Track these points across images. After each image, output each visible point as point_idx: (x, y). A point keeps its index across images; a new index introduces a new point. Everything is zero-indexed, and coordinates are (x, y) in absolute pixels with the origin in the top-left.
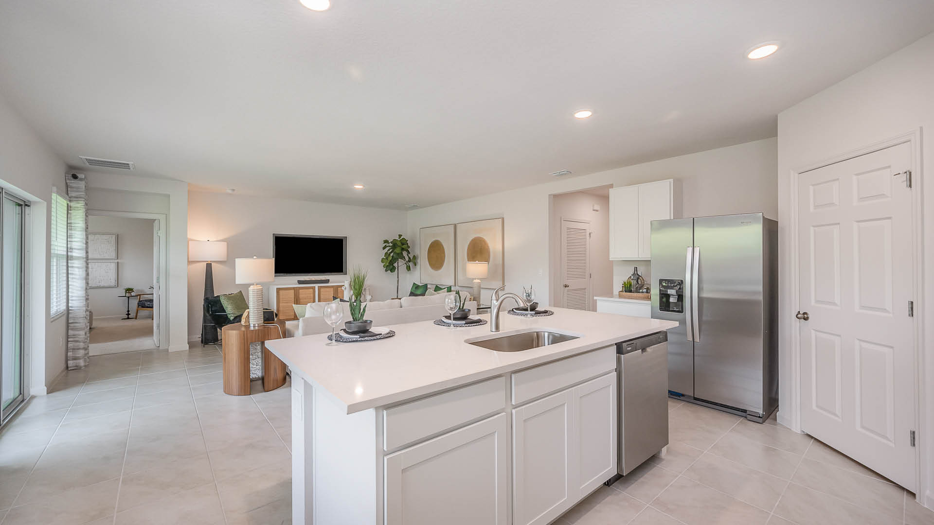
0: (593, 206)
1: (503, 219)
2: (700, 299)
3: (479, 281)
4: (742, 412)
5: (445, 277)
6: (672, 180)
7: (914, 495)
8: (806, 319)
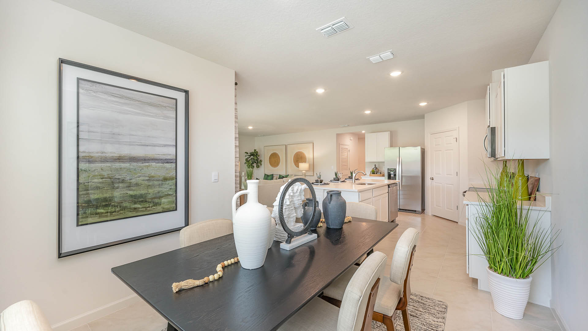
0: (350, 138)
1: (313, 143)
2: (402, 176)
3: (305, 172)
4: (414, 211)
5: (280, 170)
6: (389, 132)
7: (457, 223)
8: (433, 179)
